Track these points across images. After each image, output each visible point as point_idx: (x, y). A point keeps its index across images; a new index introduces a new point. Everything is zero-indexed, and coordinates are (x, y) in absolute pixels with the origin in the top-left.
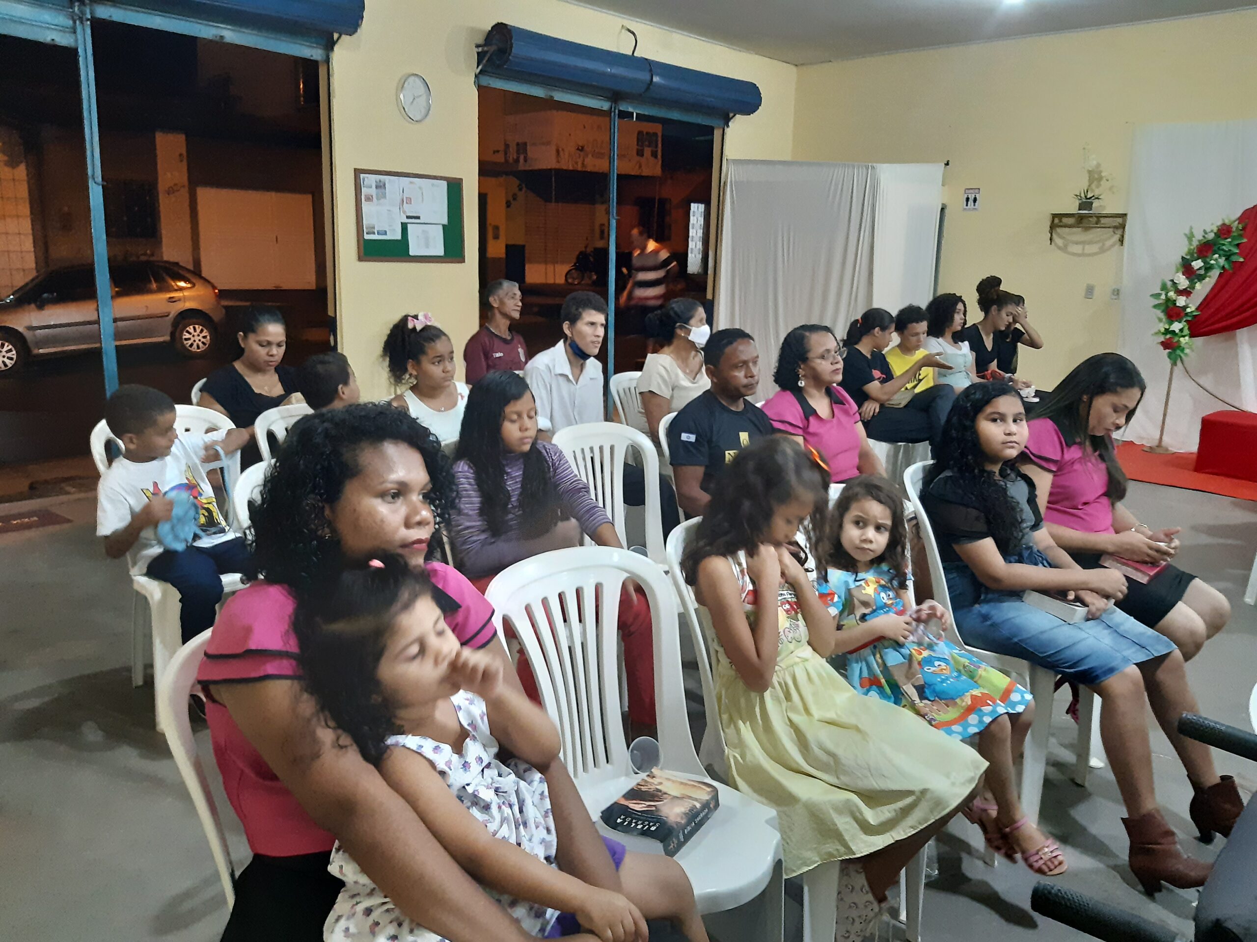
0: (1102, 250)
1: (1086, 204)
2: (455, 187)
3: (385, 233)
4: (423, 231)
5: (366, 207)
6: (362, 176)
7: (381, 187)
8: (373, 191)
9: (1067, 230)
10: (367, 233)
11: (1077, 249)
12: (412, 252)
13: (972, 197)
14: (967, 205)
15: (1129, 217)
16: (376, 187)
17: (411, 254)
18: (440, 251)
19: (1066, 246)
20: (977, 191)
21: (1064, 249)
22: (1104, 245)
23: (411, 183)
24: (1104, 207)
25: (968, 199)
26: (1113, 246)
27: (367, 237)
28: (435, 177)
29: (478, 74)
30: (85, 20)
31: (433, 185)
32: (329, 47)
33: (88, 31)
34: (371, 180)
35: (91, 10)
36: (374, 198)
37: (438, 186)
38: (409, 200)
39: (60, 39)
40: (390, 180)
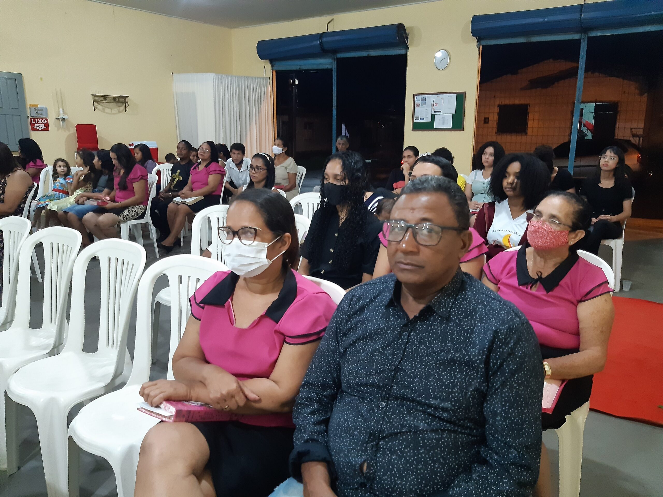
2: (461, 97)
3: (424, 119)
8: (420, 102)
10: (417, 120)
17: (435, 128)
18: (450, 126)
23: (438, 97)
28: (450, 93)
29: (478, 41)
30: (334, 59)
31: (449, 96)
32: (407, 48)
33: (335, 62)
34: (419, 98)
35: (336, 56)
36: (420, 104)
37: (451, 97)
38: (436, 104)
39: (329, 67)
40: (428, 97)
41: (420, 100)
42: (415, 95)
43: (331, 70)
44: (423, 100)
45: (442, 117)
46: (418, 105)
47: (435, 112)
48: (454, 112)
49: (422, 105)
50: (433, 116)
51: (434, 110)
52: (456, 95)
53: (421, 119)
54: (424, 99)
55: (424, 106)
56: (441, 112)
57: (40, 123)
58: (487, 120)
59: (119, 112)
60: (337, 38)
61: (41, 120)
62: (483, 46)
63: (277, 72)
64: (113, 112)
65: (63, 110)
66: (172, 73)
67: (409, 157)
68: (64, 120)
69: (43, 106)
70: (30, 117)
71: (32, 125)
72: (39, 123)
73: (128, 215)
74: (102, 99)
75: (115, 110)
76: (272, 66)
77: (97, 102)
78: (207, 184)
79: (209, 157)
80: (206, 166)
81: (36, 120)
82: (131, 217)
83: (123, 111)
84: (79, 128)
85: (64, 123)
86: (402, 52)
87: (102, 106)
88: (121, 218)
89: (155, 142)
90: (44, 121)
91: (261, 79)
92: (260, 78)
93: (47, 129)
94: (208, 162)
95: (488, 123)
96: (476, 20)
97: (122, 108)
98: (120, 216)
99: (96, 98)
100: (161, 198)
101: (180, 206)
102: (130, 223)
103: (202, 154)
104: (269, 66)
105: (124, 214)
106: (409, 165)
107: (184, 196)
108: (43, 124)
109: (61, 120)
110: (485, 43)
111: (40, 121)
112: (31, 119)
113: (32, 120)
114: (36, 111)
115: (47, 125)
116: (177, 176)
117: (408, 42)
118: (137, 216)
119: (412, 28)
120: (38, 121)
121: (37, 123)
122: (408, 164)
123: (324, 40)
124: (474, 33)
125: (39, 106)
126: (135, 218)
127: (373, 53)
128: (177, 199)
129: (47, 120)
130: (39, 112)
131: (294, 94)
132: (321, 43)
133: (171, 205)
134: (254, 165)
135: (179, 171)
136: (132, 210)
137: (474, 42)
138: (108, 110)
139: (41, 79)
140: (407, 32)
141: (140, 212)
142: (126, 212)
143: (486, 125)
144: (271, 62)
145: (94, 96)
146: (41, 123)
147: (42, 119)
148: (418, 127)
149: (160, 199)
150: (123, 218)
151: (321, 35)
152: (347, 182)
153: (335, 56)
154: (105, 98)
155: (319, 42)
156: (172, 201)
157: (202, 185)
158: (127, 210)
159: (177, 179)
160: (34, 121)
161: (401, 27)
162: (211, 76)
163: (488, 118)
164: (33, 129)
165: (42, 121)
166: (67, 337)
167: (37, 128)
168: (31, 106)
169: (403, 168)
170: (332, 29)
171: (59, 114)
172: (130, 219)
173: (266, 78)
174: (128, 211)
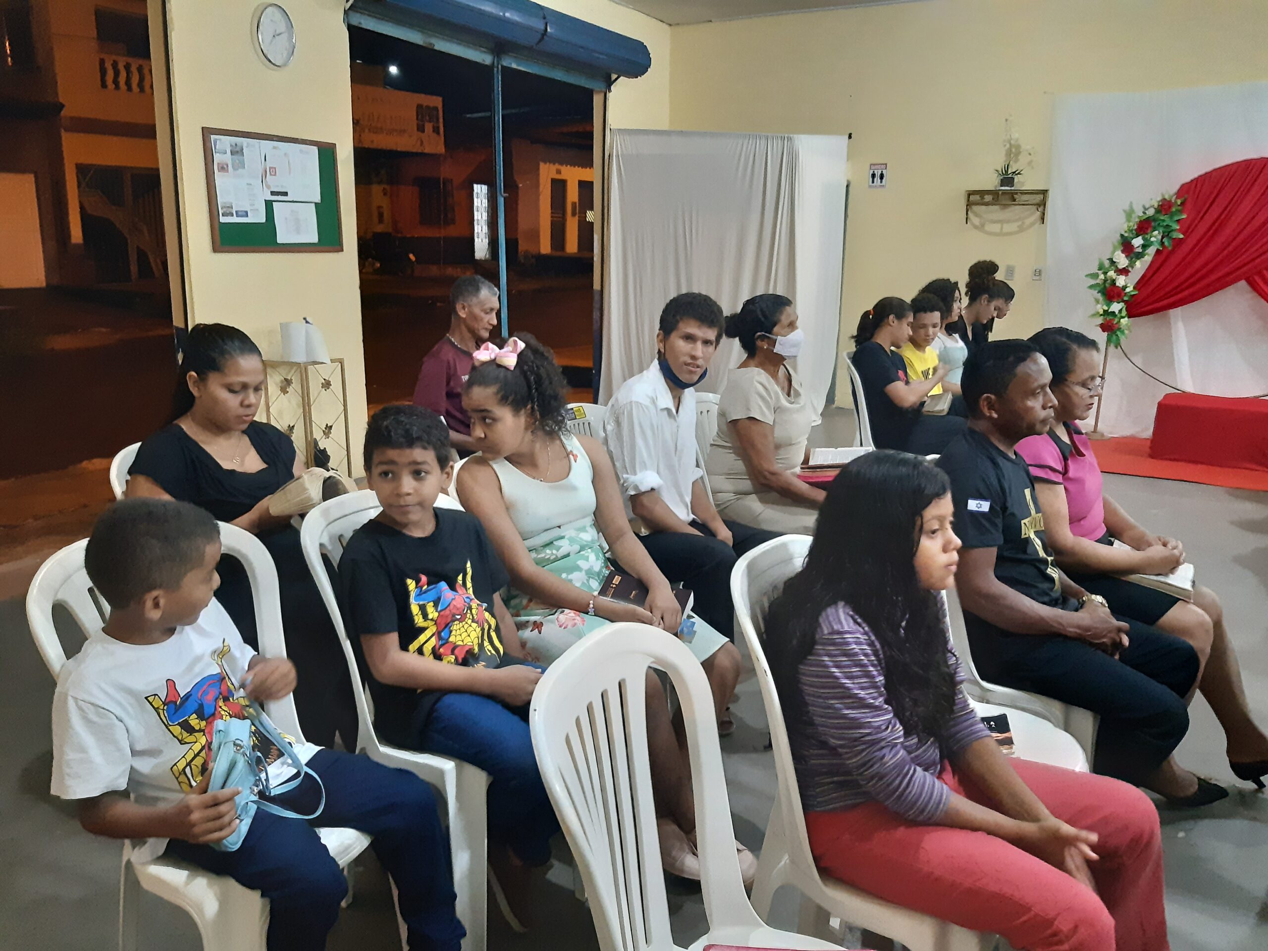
0: (1021, 230)
1: (1007, 179)
2: (327, 153)
3: (246, 214)
4: (292, 211)
5: (220, 179)
6: (213, 137)
7: (237, 152)
8: (227, 158)
9: (984, 207)
10: (223, 215)
11: (996, 228)
12: (280, 240)
13: (878, 173)
14: (873, 182)
15: (1050, 194)
16: (232, 153)
17: (278, 242)
18: (314, 238)
19: (983, 225)
20: (883, 166)
21: (980, 228)
22: (1023, 223)
23: (275, 148)
24: (1023, 184)
25: (873, 176)
26: (1032, 224)
27: (223, 220)
28: (304, 141)
31: (301, 151)
34: (223, 143)
36: (229, 168)
37: (308, 154)
38: (273, 171)
40: (248, 143)
41: (228, 151)
42: (207, 132)
46: (223, 168)
47: (273, 193)
48: (318, 199)
49: (235, 169)
50: (269, 207)
51: (268, 187)
52: (316, 152)
53: (237, 216)
54: (238, 148)
55: (240, 170)
56: (286, 194)
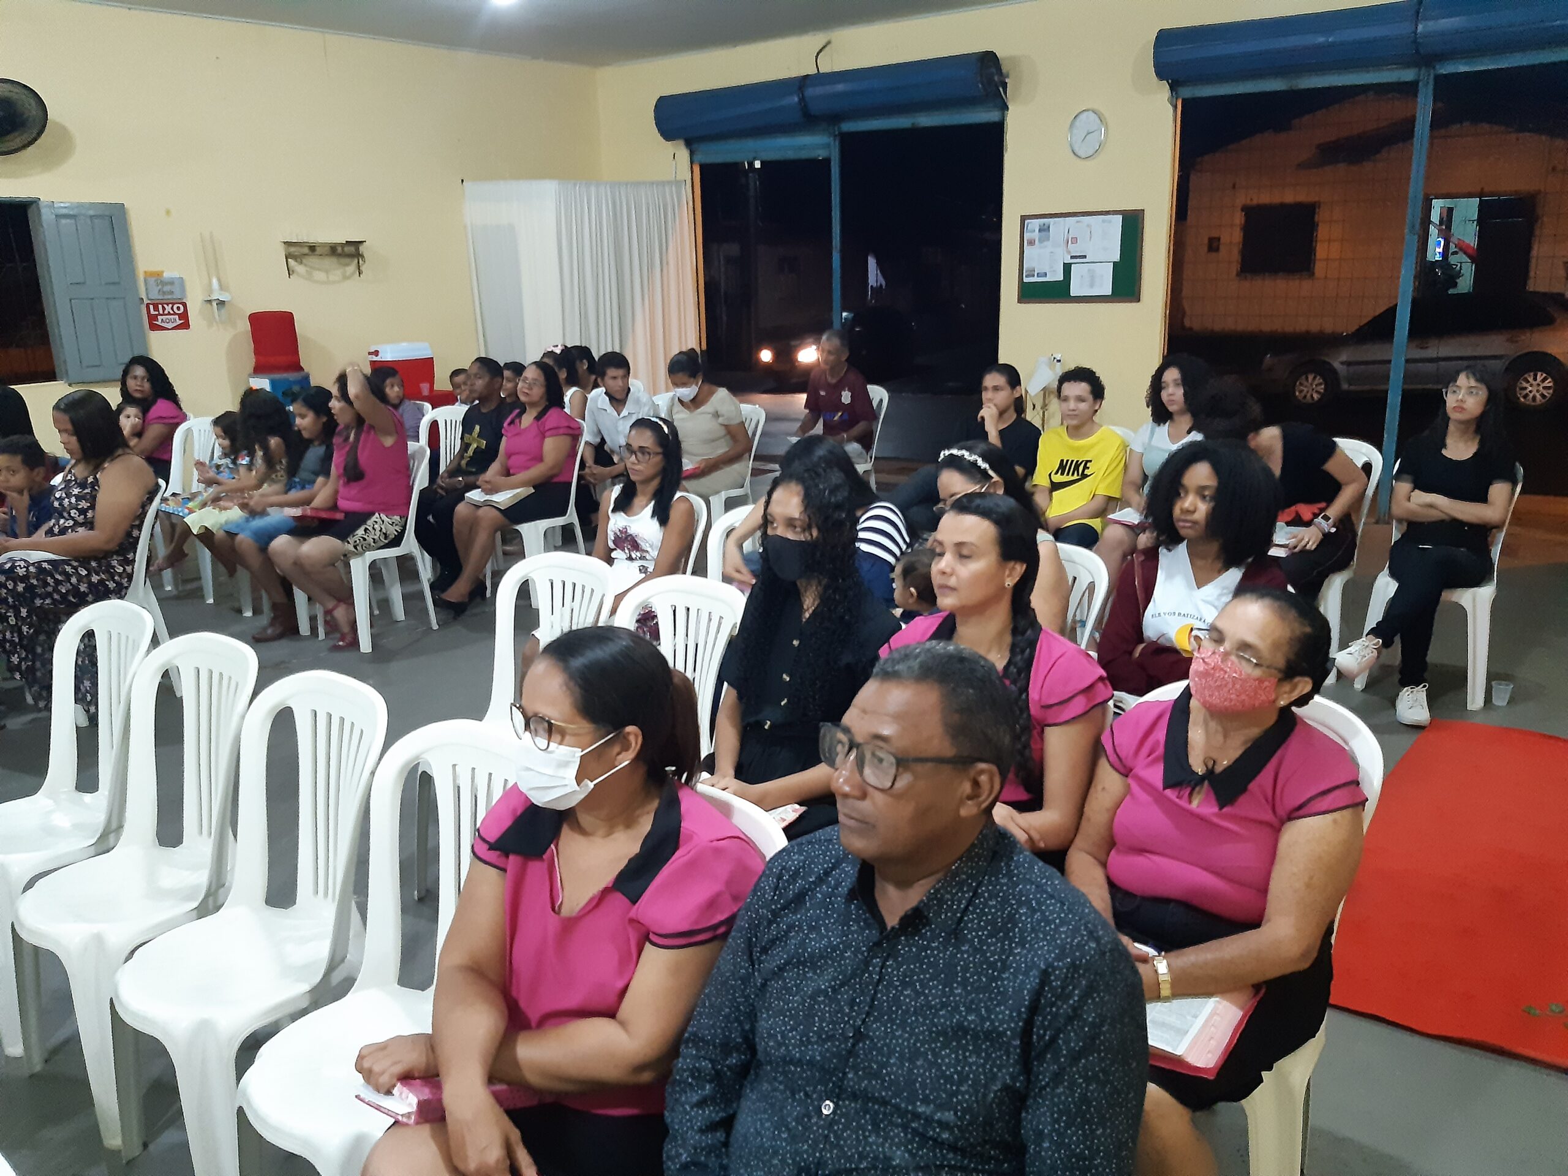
2: (1133, 222)
3: (1045, 275)
5: (1029, 251)
6: (1028, 221)
8: (1036, 235)
10: (1029, 276)
12: (1074, 293)
16: (1040, 231)
18: (1107, 290)
23: (1079, 222)
27: (1028, 280)
28: (1107, 213)
29: (1173, 88)
30: (835, 136)
31: (1104, 221)
32: (1005, 107)
33: (837, 143)
34: (1035, 224)
35: (839, 128)
36: (1037, 242)
37: (1110, 222)
38: (1075, 240)
39: (821, 154)
40: (1055, 223)
41: (1037, 230)
42: (1023, 219)
43: (827, 162)
44: (1045, 229)
45: (1089, 270)
46: (1031, 243)
47: (1072, 257)
48: (1117, 257)
49: (1041, 241)
50: (1067, 268)
51: (1069, 252)
52: (1119, 219)
53: (1038, 276)
54: (1046, 227)
55: (1046, 243)
56: (1085, 257)
57: (169, 314)
58: (1215, 245)
59: (346, 278)
60: (840, 87)
61: (170, 305)
62: (1183, 100)
63: (703, 167)
64: (332, 278)
65: (219, 280)
66: (462, 181)
67: (996, 388)
68: (221, 303)
69: (175, 274)
70: (146, 301)
71: (152, 318)
72: (166, 312)
73: (365, 539)
74: (306, 250)
75: (337, 274)
76: (692, 154)
77: (295, 258)
78: (539, 458)
79: (541, 398)
80: (538, 418)
81: (160, 306)
82: (373, 544)
83: (353, 274)
84: (256, 319)
85: (223, 311)
86: (992, 116)
87: (306, 265)
88: (351, 547)
89: (426, 345)
90: (178, 308)
91: (667, 189)
92: (663, 184)
93: (185, 325)
94: (540, 409)
95: (1217, 250)
96: (1165, 39)
97: (352, 268)
98: (349, 543)
99: (292, 249)
100: (440, 491)
101: (481, 512)
102: (371, 556)
103: (526, 391)
104: (683, 154)
105: (356, 538)
106: (997, 409)
107: (489, 486)
108: (175, 314)
109: (214, 304)
110: (1188, 92)
111: (168, 308)
112: (148, 306)
113: (151, 307)
114: (160, 287)
115: (184, 316)
116: (474, 439)
117: (1005, 93)
118: (386, 541)
119: (1013, 59)
120: (164, 309)
121: (161, 312)
122: (995, 405)
123: (810, 92)
124: (1162, 71)
125: (165, 275)
126: (382, 544)
127: (925, 120)
128: (475, 495)
129: (185, 305)
130: (167, 288)
131: (752, 193)
132: (802, 99)
133: (461, 509)
134: (635, 445)
135: (477, 428)
136: (374, 528)
137: (1163, 91)
138: (320, 275)
139: (168, 212)
140: (1004, 71)
141: (392, 531)
142: (360, 532)
143: (1214, 255)
144: (689, 143)
145: (288, 244)
146: (172, 312)
147: (173, 304)
148: (1032, 293)
149: (437, 492)
150: (355, 547)
151: (804, 82)
152: (815, 533)
153: (836, 129)
154: (312, 248)
155: (796, 99)
156: (462, 498)
157: (529, 460)
158: (363, 528)
159: (475, 446)
160: (156, 308)
161: (989, 60)
162: (549, 189)
163: (1219, 239)
164: (154, 327)
165: (172, 309)
166: (233, 868)
167: (163, 324)
168: (148, 275)
169: (983, 418)
170: (827, 66)
171: (211, 291)
172: (369, 548)
173: (678, 183)
174: (366, 530)
